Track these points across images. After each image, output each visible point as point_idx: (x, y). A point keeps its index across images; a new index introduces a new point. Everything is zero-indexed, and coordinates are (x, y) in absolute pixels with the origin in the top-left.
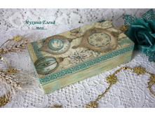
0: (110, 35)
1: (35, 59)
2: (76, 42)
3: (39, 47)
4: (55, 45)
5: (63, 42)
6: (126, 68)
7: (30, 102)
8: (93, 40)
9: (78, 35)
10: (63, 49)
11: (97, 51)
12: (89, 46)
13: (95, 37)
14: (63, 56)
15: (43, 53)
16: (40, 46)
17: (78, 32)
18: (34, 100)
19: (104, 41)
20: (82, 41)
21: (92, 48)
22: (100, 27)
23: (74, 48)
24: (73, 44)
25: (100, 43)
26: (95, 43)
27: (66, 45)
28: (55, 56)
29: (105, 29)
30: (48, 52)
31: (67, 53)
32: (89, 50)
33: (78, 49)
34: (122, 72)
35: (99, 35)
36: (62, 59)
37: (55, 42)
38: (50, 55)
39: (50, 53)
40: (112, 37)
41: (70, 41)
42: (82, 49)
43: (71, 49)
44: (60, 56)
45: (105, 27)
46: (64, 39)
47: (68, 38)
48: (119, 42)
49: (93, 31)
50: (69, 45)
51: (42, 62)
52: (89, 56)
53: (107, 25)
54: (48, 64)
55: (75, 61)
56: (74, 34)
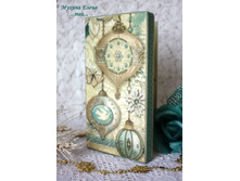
0: (116, 36)
2: (109, 87)
3: (98, 136)
4: (102, 116)
5: (103, 104)
8: (115, 65)
9: (99, 77)
10: (114, 111)
11: (137, 73)
12: (124, 76)
13: (112, 59)
14: (125, 118)
15: (109, 137)
17: (93, 76)
19: (124, 52)
20: (112, 81)
21: (128, 74)
22: (96, 40)
23: (118, 96)
24: (112, 95)
25: (125, 60)
26: (122, 65)
27: (109, 104)
29: (104, 36)
30: (110, 131)
31: (122, 111)
32: (129, 80)
33: (124, 93)
35: (111, 51)
36: (129, 122)
37: (98, 112)
38: (116, 132)
39: (113, 129)
40: (121, 36)
41: (105, 94)
42: (124, 88)
43: (119, 102)
44: (123, 121)
45: (100, 34)
46: (98, 100)
47: (99, 95)
48: (134, 32)
49: (100, 53)
50: (111, 99)
51: (123, 146)
52: (139, 88)
53: (97, 28)
54: (129, 142)
55: (140, 109)
56: (94, 82)
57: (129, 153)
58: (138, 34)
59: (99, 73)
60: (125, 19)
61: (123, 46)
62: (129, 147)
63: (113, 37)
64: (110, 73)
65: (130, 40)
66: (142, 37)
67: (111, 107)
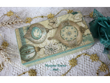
0: (78, 30)
1: (20, 45)
2: (52, 33)
3: (24, 34)
4: (36, 33)
5: (42, 32)
7: (17, 72)
8: (64, 33)
9: (54, 26)
10: (41, 39)
11: (65, 45)
12: (61, 39)
13: (66, 31)
14: (41, 46)
15: (26, 40)
16: (25, 33)
17: (54, 23)
19: (73, 35)
20: (56, 33)
21: (63, 41)
22: (72, 20)
23: (50, 39)
25: (69, 37)
26: (66, 36)
27: (44, 35)
28: (35, 45)
29: (76, 23)
30: (30, 40)
31: (43, 43)
32: (60, 43)
33: (52, 41)
34: (82, 57)
35: (70, 29)
36: (39, 49)
37: (36, 30)
38: (31, 43)
39: (32, 41)
40: (79, 32)
41: (48, 31)
42: (55, 41)
43: (47, 40)
44: (38, 46)
45: (76, 21)
46: (43, 28)
47: (46, 29)
48: (84, 38)
49: (67, 23)
50: (46, 35)
51: (25, 49)
52: (59, 49)
53: (78, 18)
54: (29, 52)
55: (48, 53)
56: (51, 24)
57: (23, 53)
58: (83, 40)
59: (57, 26)
60: (88, 32)
61: (75, 34)
62: (26, 53)
63: (77, 28)
64: (59, 31)
65: (79, 37)
66: (83, 42)
67: (42, 37)
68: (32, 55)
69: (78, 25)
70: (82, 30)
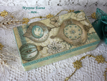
0: (82, 28)
1: (20, 44)
2: (54, 31)
3: (24, 33)
4: (37, 32)
5: (44, 31)
6: (90, 56)
7: (14, 77)
8: (68, 31)
9: (57, 24)
10: (43, 37)
11: (70, 44)
12: (64, 37)
13: (70, 29)
14: (43, 44)
15: (27, 39)
16: (24, 31)
17: (56, 21)
18: (17, 75)
19: (77, 34)
20: (59, 32)
21: (66, 39)
22: (75, 18)
23: (52, 37)
24: (51, 34)
25: (73, 36)
26: (69, 35)
27: (45, 34)
28: (36, 44)
29: (79, 21)
30: (31, 39)
31: (46, 42)
32: (64, 41)
33: (55, 40)
34: (87, 59)
35: (73, 27)
36: (42, 48)
37: (37, 29)
38: (32, 42)
39: (33, 40)
40: (83, 30)
41: (50, 30)
42: (58, 39)
43: (49, 39)
44: (40, 44)
45: (79, 20)
46: (44, 27)
47: (48, 27)
48: (88, 36)
49: (69, 22)
51: (26, 49)
52: (63, 48)
53: (81, 17)
54: (30, 51)
55: (52, 51)
56: (53, 23)
57: (24, 53)
58: (88, 39)
59: (59, 24)
60: (92, 30)
61: (79, 33)
62: (27, 52)
63: (80, 26)
64: (62, 30)
65: (84, 35)
66: (88, 41)
67: (44, 36)
68: (33, 54)
69: (81, 24)
70: (86, 28)
